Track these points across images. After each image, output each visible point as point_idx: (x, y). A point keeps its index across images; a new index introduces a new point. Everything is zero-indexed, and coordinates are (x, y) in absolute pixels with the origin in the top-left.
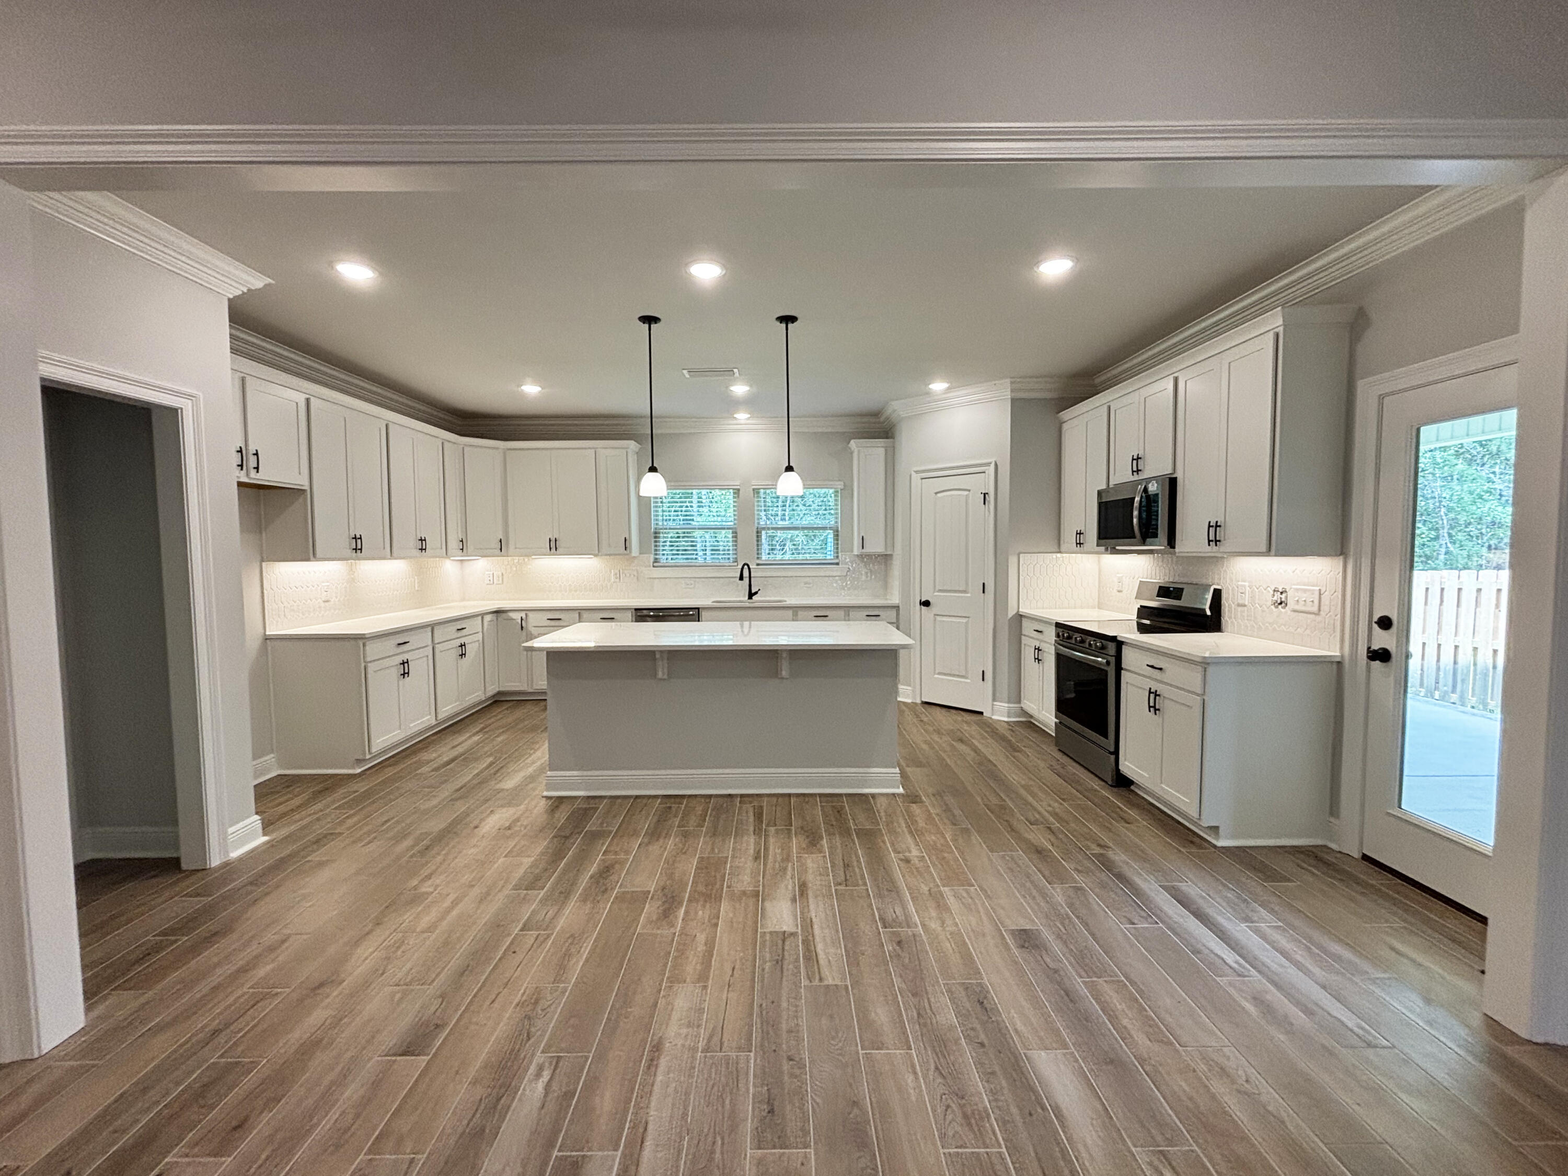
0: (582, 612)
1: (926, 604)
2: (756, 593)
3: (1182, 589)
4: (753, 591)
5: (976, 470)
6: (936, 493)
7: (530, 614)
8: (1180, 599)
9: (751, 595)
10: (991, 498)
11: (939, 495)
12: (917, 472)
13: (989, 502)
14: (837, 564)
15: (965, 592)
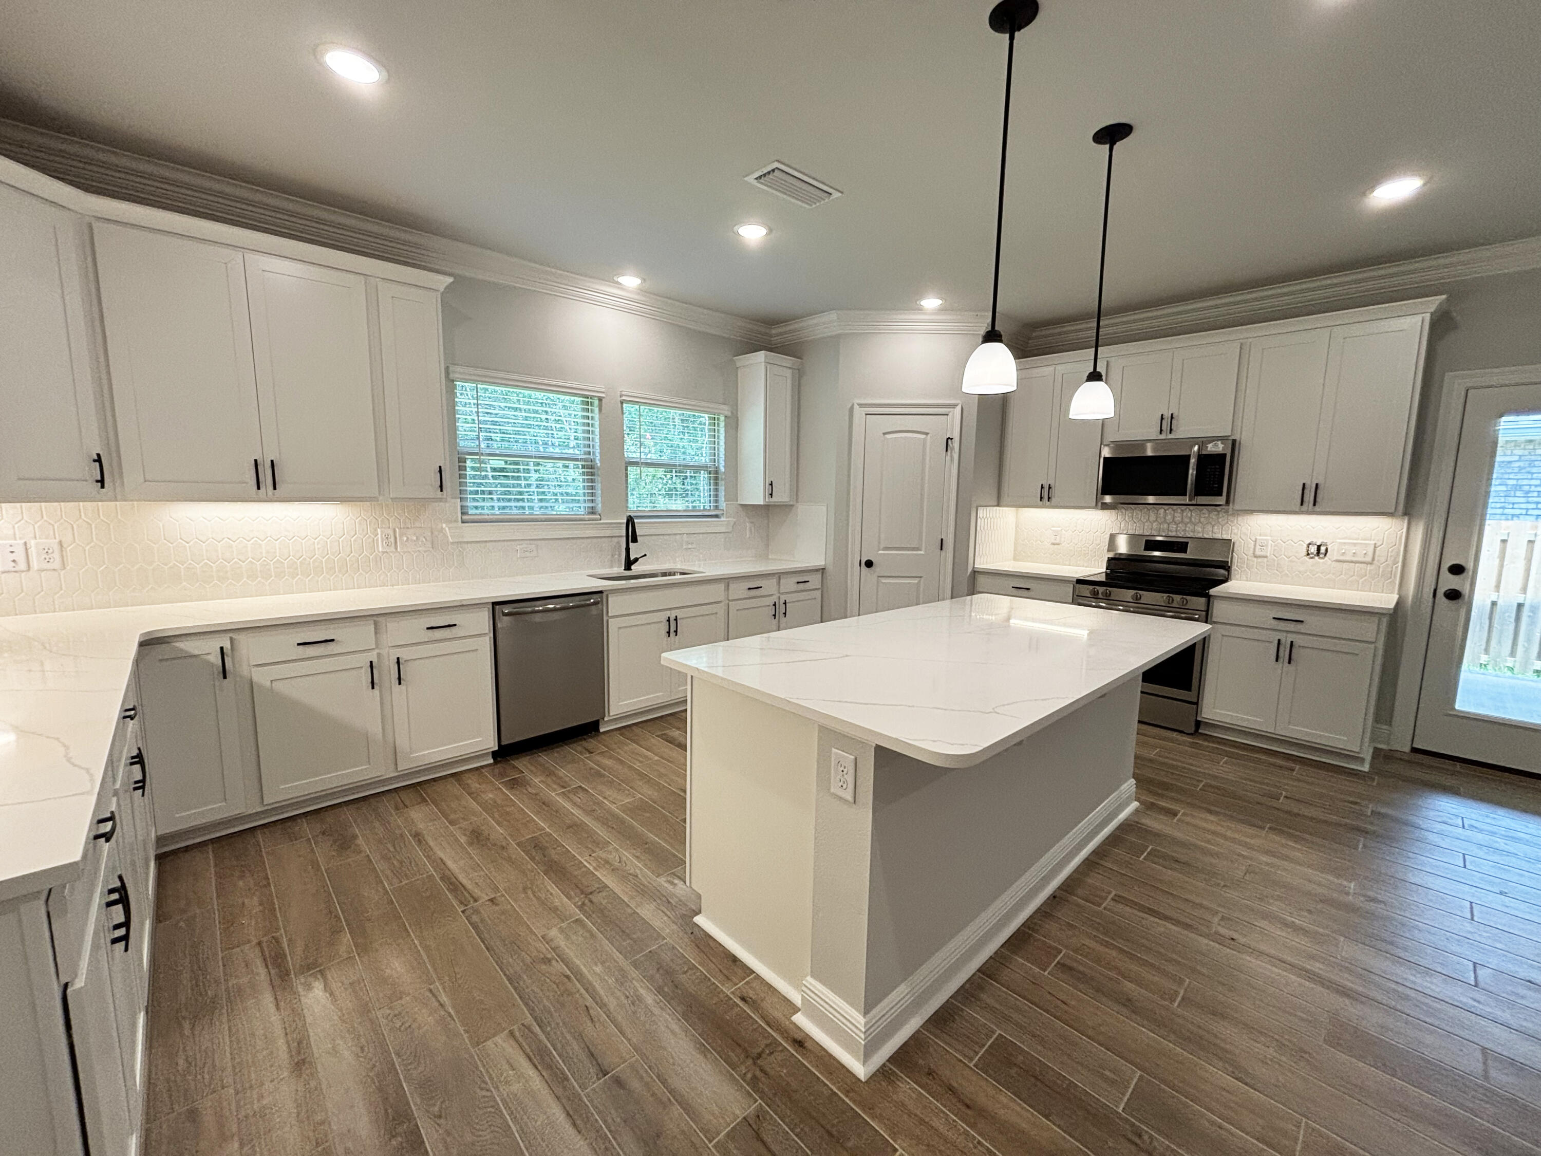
0: (380, 619)
1: (869, 564)
2: (636, 560)
3: (1187, 543)
4: (632, 558)
5: (940, 411)
6: (884, 434)
7: (241, 638)
8: (1186, 552)
9: (629, 564)
10: (956, 444)
11: (888, 436)
12: (861, 405)
13: (953, 449)
14: (717, 516)
15: (918, 549)
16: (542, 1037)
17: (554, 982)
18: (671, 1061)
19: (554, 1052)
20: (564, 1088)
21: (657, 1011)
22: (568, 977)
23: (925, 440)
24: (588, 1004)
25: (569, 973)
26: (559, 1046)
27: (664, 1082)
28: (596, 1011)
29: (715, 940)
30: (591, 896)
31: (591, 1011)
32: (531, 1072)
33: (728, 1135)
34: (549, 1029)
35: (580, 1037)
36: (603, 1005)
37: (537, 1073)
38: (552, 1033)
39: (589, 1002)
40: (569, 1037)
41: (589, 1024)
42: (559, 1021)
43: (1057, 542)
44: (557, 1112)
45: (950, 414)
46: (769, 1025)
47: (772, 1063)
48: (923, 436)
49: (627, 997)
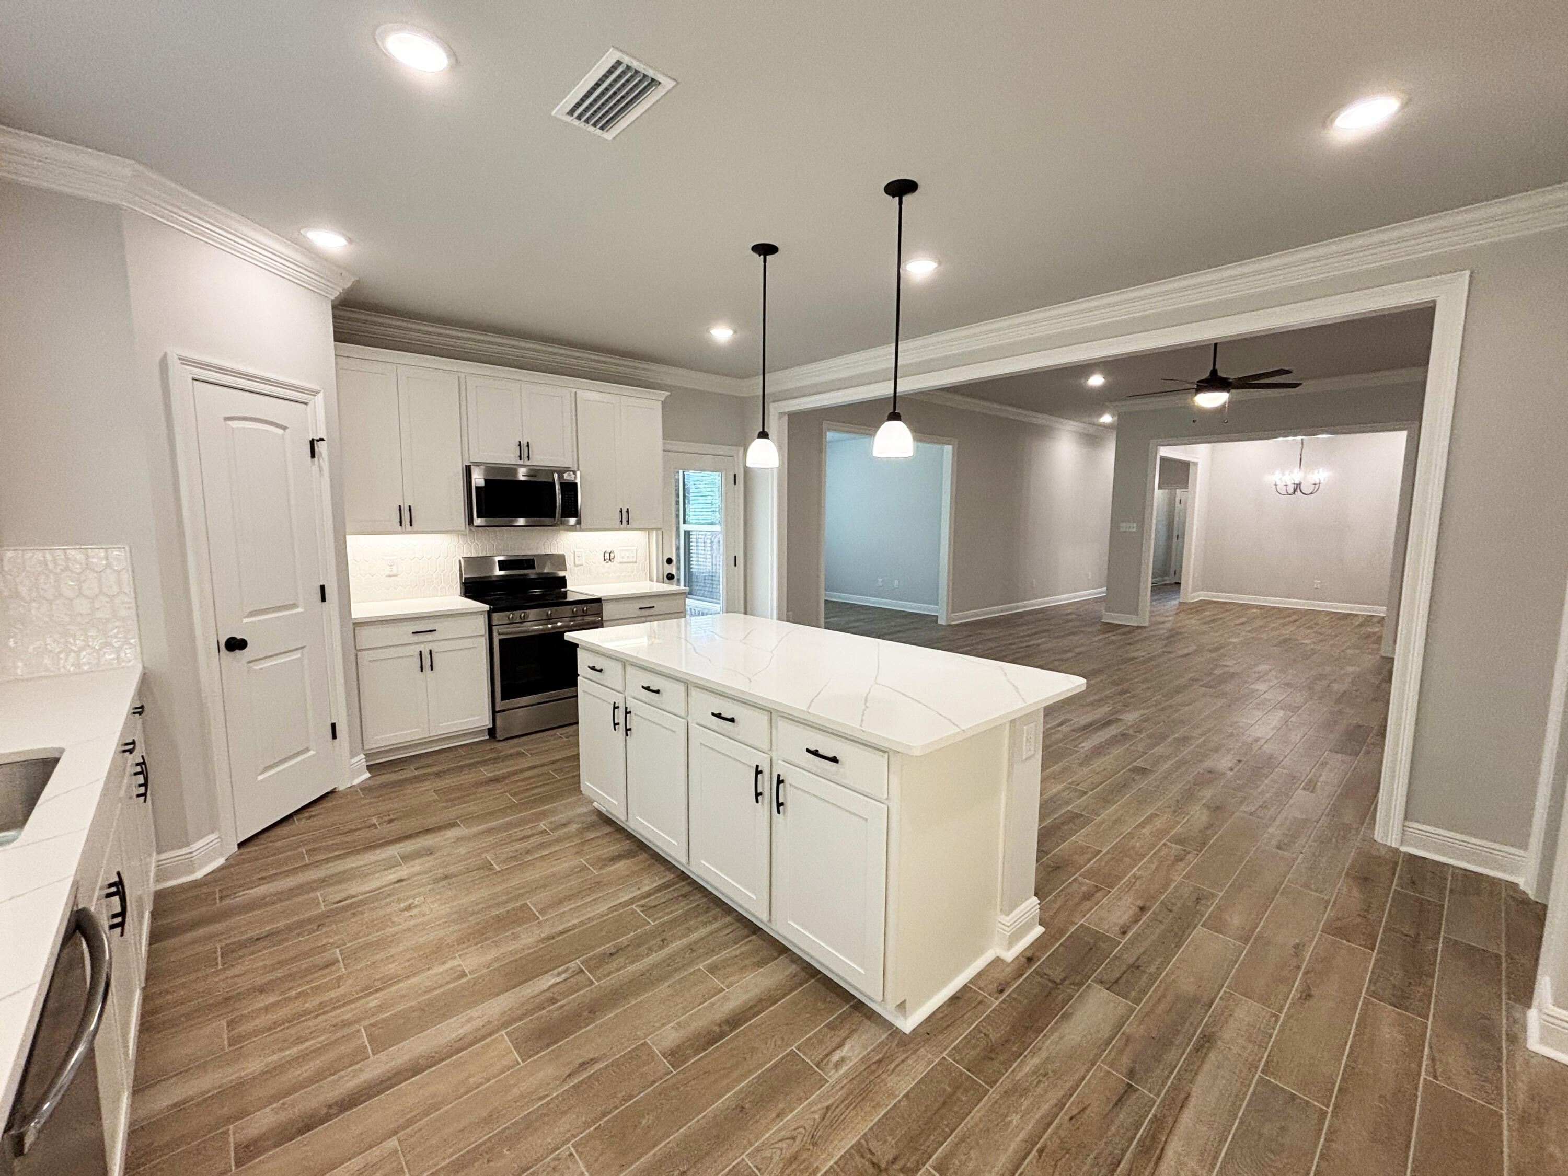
16: (1128, 1155)
17: (1056, 1165)
18: (1089, 1037)
19: (1138, 1136)
20: (1164, 1116)
21: (1044, 1054)
22: (1041, 1151)
23: (283, 436)
24: (1067, 1118)
25: (1034, 1152)
26: (1130, 1134)
27: (1110, 1040)
28: (1071, 1106)
29: (934, 1013)
30: (883, 1165)
31: (1074, 1112)
32: (1170, 1153)
33: (1126, 998)
34: (1116, 1152)
35: (1108, 1118)
36: (1061, 1105)
37: (1167, 1147)
38: (1119, 1146)
39: (1063, 1117)
40: (1113, 1129)
41: (1087, 1112)
42: (1101, 1144)
43: (394, 572)
44: (1187, 1118)
45: (311, 404)
46: (1021, 975)
47: (1057, 974)
48: (280, 431)
49: (1039, 1082)
